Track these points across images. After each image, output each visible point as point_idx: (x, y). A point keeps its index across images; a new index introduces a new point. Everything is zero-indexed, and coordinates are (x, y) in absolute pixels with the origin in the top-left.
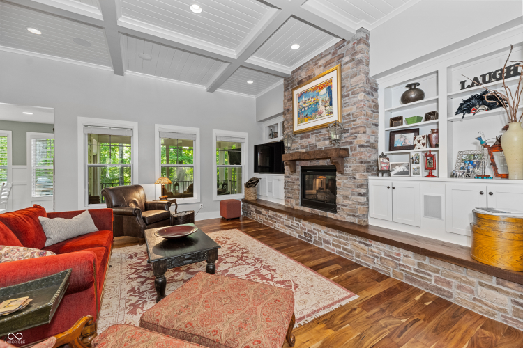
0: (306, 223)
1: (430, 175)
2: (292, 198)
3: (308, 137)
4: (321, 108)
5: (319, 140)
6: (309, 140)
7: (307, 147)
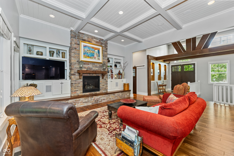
0: (96, 97)
1: (112, 79)
2: (77, 91)
3: (88, 64)
4: (95, 56)
5: (94, 67)
6: (89, 66)
7: (88, 68)
